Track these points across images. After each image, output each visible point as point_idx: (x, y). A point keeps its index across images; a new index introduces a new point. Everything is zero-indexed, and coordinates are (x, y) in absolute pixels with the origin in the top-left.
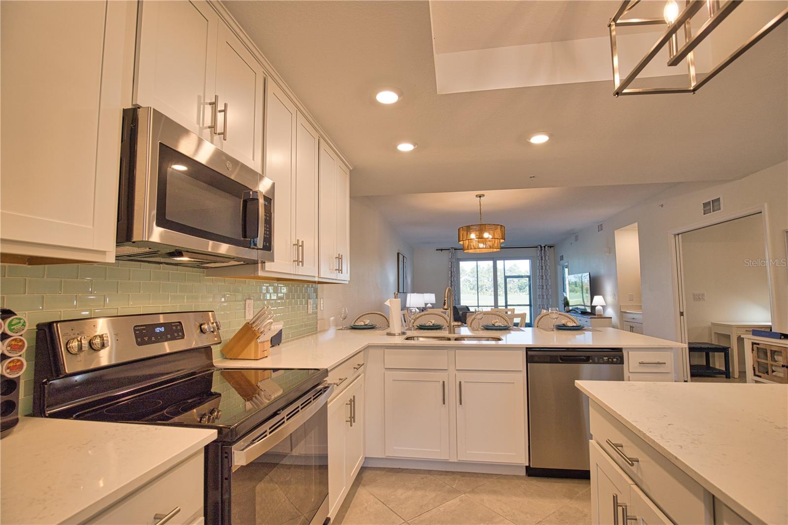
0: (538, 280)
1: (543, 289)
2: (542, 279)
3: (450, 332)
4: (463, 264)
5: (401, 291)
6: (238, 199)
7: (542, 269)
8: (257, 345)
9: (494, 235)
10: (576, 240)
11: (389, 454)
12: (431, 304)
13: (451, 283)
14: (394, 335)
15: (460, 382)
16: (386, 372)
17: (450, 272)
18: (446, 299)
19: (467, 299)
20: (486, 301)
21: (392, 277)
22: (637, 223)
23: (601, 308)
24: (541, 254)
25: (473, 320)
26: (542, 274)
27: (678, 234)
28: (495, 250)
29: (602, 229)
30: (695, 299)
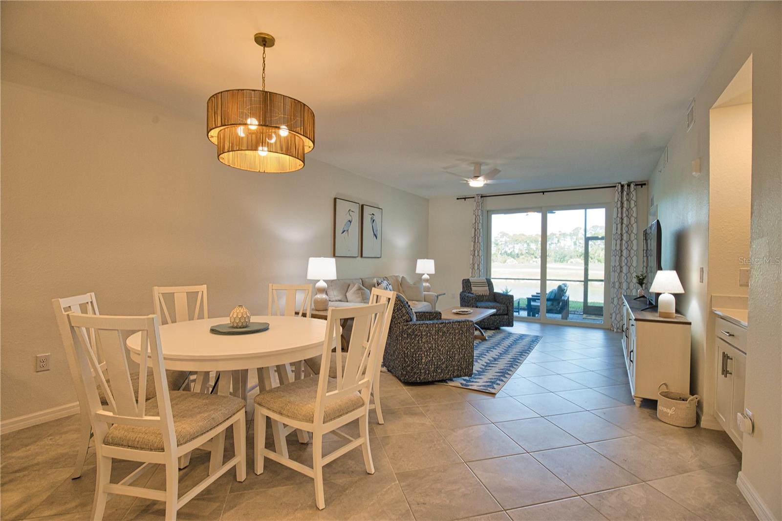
1: (621, 256)
12: (428, 274)
23: (673, 298)
24: (622, 197)
29: (693, 120)
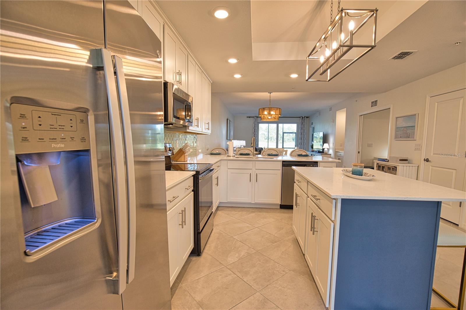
0: (299, 135)
1: (302, 139)
2: (302, 134)
3: (253, 156)
4: (261, 125)
5: (228, 139)
6: (183, 104)
7: (302, 129)
8: (185, 156)
9: (276, 113)
10: (320, 115)
11: (229, 200)
12: (243, 146)
13: (254, 136)
14: (230, 156)
15: (257, 174)
16: (228, 170)
17: (254, 129)
18: (252, 142)
19: (262, 144)
20: (273, 145)
21: (224, 132)
22: (346, 109)
23: (327, 149)
24: (302, 121)
25: (263, 152)
26: (302, 131)
27: (362, 115)
28: (276, 120)
29: (331, 110)
30: (368, 146)
